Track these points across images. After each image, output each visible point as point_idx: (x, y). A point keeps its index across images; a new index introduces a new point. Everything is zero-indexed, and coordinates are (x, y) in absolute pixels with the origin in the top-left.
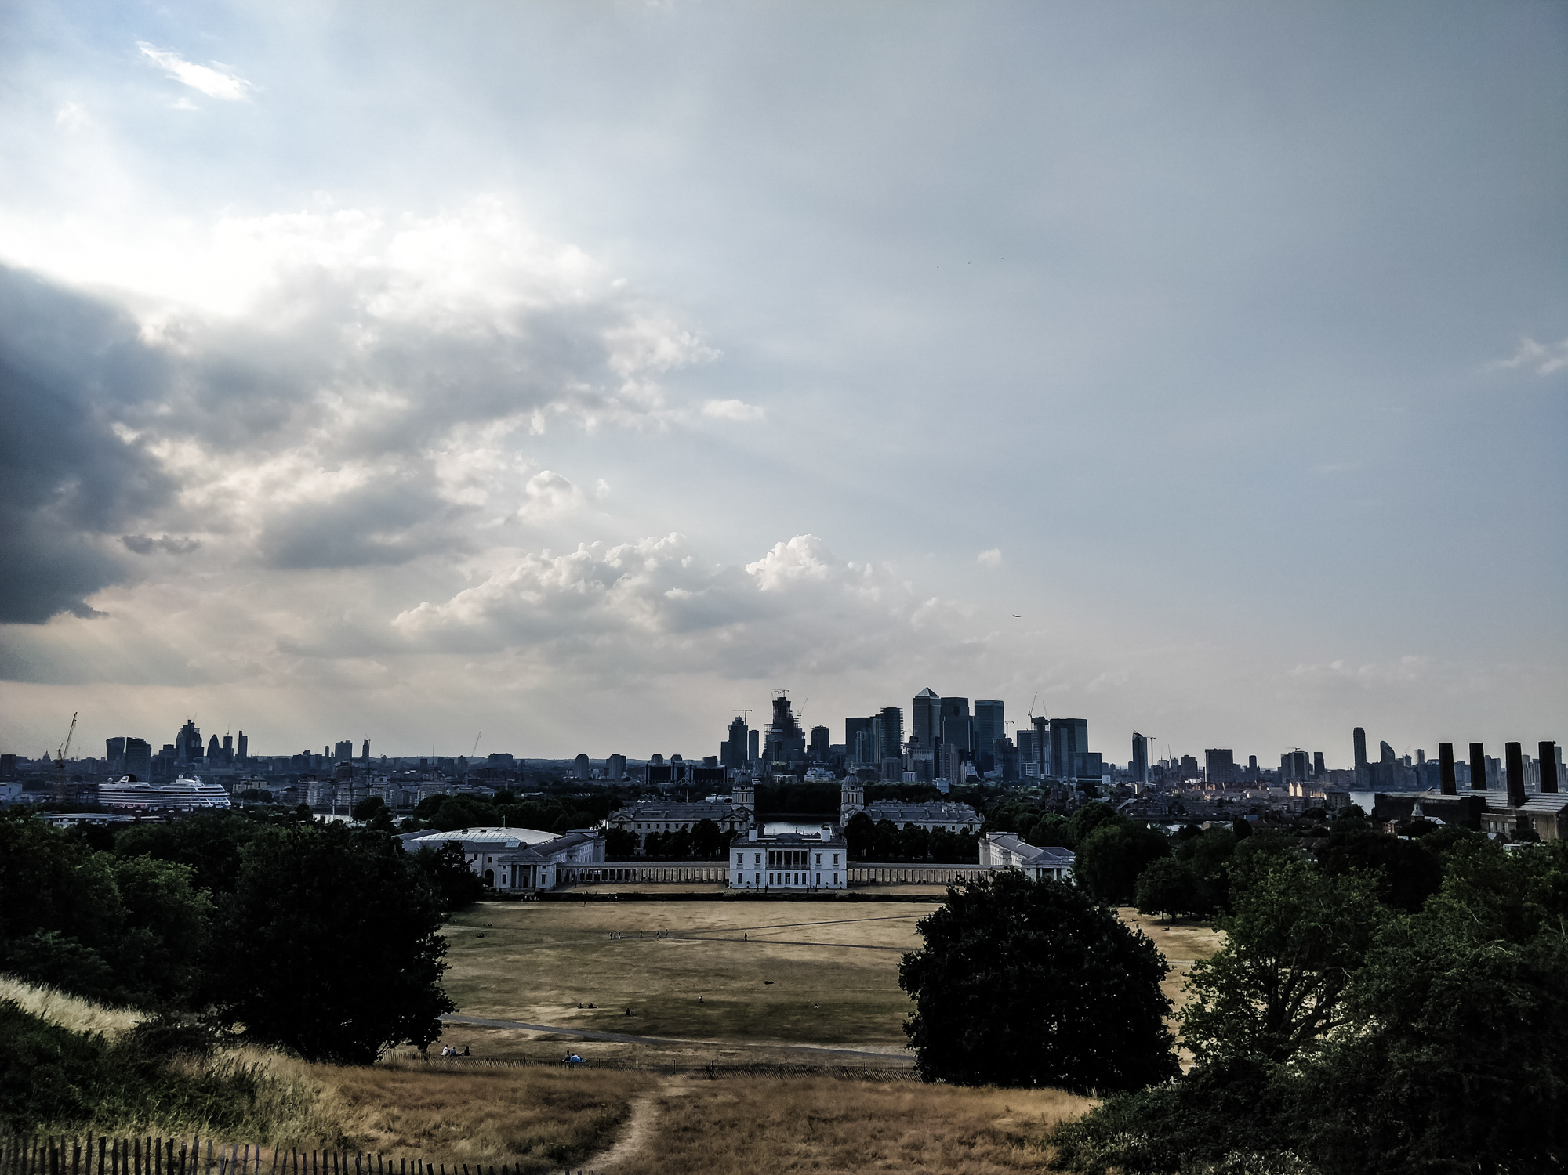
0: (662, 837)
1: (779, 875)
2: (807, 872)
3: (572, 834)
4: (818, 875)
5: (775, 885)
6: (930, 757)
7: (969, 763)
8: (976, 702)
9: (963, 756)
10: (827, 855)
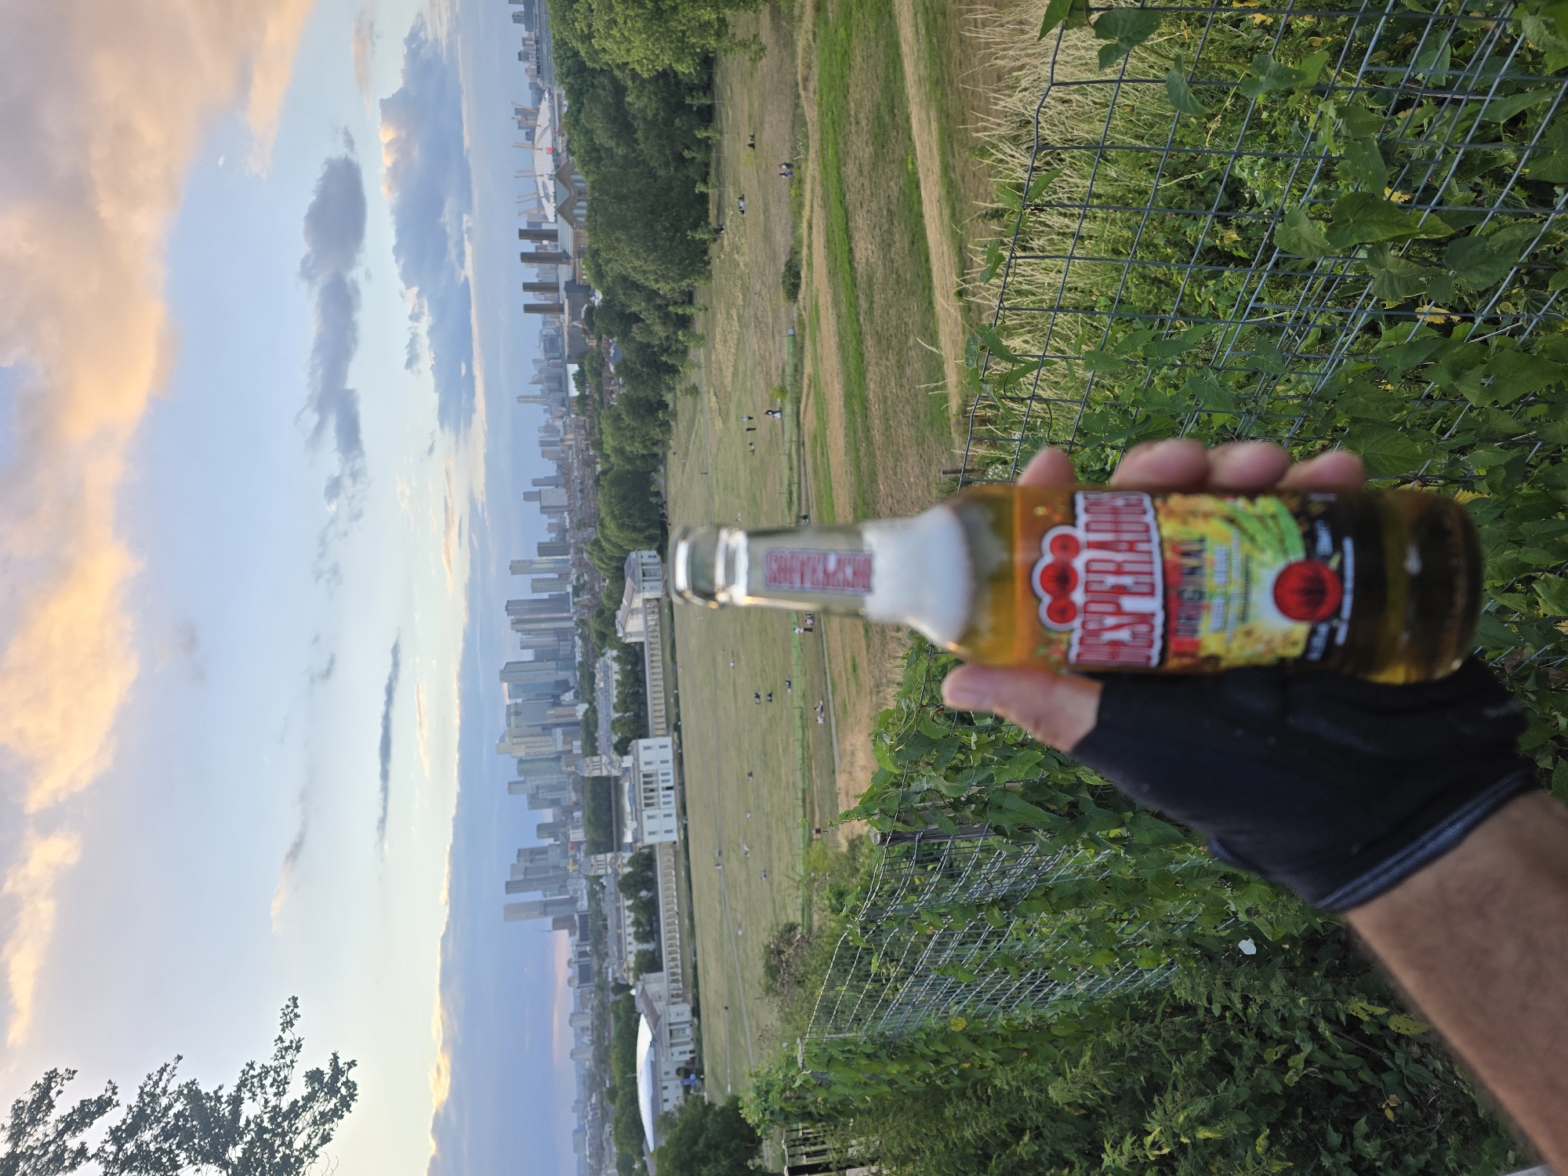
0: (638, 927)
1: (664, 796)
2: (660, 772)
3: (640, 1005)
4: (662, 762)
5: (672, 799)
6: (559, 731)
7: (562, 698)
8: (510, 697)
9: (557, 703)
10: (644, 756)
